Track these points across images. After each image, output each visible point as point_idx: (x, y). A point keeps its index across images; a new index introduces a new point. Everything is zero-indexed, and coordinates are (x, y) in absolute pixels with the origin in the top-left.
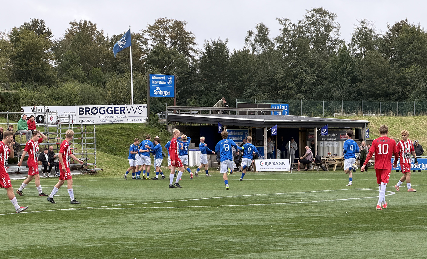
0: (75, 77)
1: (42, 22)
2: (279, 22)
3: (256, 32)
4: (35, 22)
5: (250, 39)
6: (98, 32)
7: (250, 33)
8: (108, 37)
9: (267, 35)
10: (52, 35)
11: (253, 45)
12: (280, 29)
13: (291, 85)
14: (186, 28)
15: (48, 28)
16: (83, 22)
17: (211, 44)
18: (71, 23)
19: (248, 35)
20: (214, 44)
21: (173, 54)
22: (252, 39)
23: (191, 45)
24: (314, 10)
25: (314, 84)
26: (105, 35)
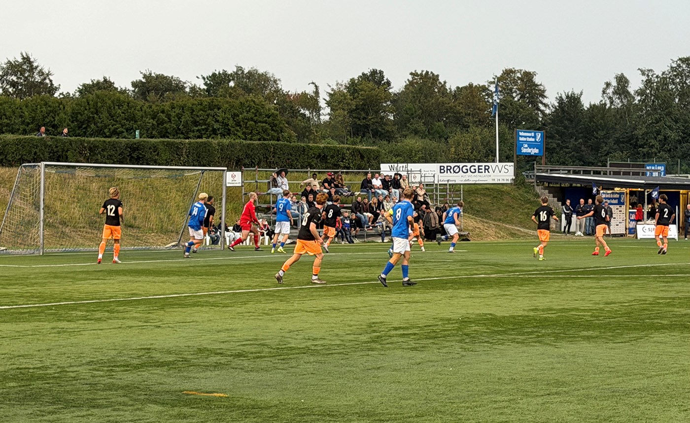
0: (416, 132)
1: (381, 72)
2: (640, 73)
3: (614, 83)
4: (374, 72)
5: (608, 91)
6: (440, 83)
7: (608, 85)
8: (450, 89)
9: (627, 87)
10: (391, 86)
11: (610, 98)
12: (642, 81)
13: (653, 142)
14: (537, 80)
15: (387, 79)
16: (424, 73)
17: (564, 97)
18: (411, 74)
19: (605, 86)
20: (567, 97)
21: (522, 108)
22: (610, 91)
23: (540, 98)
24: (680, 59)
25: (680, 142)
26: (448, 87)
